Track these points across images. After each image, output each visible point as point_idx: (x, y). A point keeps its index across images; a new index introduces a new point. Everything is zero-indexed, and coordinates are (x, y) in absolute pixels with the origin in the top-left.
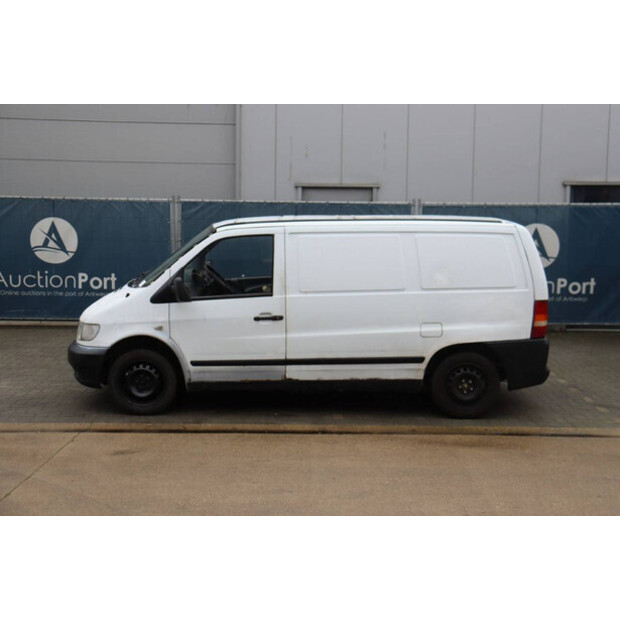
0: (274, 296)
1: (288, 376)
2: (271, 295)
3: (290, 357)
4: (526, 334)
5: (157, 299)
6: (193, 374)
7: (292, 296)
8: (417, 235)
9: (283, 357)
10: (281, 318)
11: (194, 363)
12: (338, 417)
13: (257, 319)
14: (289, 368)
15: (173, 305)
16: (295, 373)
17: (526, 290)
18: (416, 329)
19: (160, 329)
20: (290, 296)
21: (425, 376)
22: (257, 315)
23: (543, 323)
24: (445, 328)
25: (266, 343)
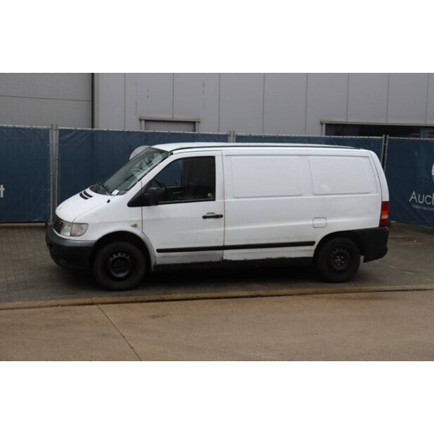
0: (216, 201)
1: (224, 258)
2: (214, 200)
3: (226, 244)
4: (376, 224)
5: (133, 203)
6: (158, 259)
7: (229, 200)
8: (310, 157)
9: (222, 245)
10: (221, 216)
11: (159, 251)
12: (256, 286)
13: (205, 217)
14: (226, 252)
15: (145, 208)
16: (230, 255)
17: (377, 195)
18: (310, 222)
19: (135, 226)
20: (228, 200)
21: (314, 255)
22: (205, 214)
23: (386, 217)
24: (329, 221)
25: (210, 235)
